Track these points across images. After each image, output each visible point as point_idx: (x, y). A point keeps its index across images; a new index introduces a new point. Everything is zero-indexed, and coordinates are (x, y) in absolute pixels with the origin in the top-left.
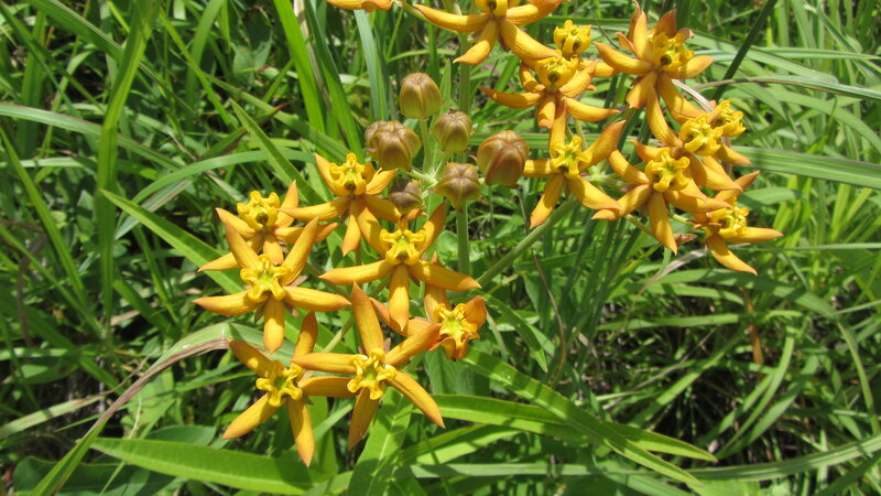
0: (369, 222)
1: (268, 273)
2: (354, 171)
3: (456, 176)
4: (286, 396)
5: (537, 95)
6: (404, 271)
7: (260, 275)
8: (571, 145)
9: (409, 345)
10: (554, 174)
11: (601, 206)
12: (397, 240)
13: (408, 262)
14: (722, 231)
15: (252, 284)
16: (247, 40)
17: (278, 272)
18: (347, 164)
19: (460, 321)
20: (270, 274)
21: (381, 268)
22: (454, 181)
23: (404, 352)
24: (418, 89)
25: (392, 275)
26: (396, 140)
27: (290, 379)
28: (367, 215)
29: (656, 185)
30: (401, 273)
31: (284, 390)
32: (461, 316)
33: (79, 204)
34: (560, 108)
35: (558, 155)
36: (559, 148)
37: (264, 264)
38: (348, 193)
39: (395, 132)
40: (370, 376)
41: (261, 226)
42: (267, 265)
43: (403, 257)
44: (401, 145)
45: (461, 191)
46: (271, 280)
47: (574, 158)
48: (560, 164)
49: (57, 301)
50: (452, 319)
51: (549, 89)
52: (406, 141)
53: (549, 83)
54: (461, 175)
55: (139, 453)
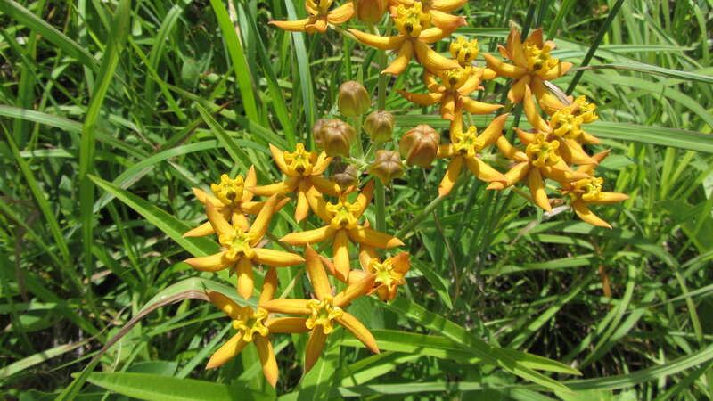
0: (317, 197)
1: (240, 238)
2: (303, 157)
3: (385, 161)
4: (256, 334)
5: (440, 95)
6: (344, 234)
7: (234, 240)
8: (468, 133)
9: (352, 290)
10: (455, 155)
11: (492, 179)
12: (340, 210)
13: (348, 227)
14: (584, 196)
15: (229, 247)
16: (193, 52)
17: (248, 237)
18: (297, 152)
19: (389, 271)
20: (242, 239)
21: (327, 231)
22: (384, 164)
23: (347, 296)
24: (352, 93)
25: (334, 237)
26: (339, 133)
27: (259, 320)
28: (314, 192)
29: (534, 162)
30: (343, 235)
31: (255, 329)
32: (390, 268)
33: (60, 187)
34: (458, 104)
35: (458, 141)
36: (459, 135)
37: (237, 231)
38: (298, 174)
39: (337, 127)
40: (323, 316)
41: (230, 201)
42: (240, 232)
43: (344, 223)
44: (343, 138)
45: (390, 171)
46: (243, 243)
47: (471, 143)
48: (461, 148)
49: (45, 264)
50: (383, 270)
51: (449, 91)
52: (346, 134)
53: (449, 86)
54: (389, 159)
55: (120, 384)
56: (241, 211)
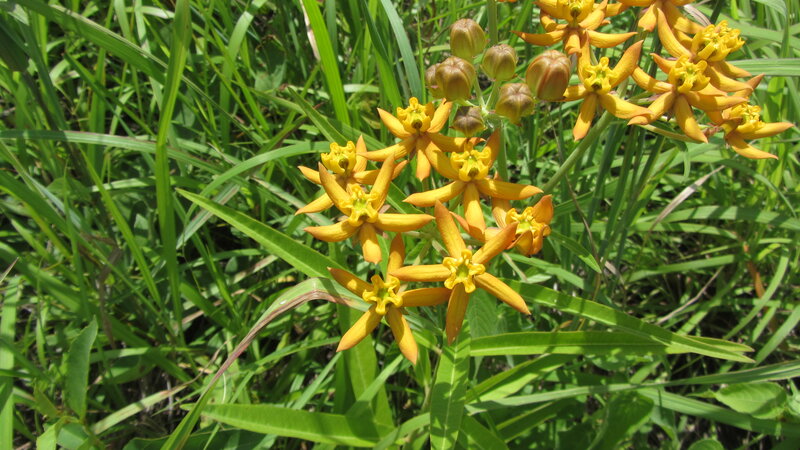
0: (435, 151)
1: (361, 200)
2: (418, 111)
3: (513, 94)
4: (389, 305)
5: (562, 32)
6: (471, 187)
7: (354, 203)
8: (600, 65)
9: (489, 247)
10: (587, 95)
11: (633, 115)
12: (467, 159)
13: (478, 178)
14: (740, 127)
15: (350, 211)
17: (369, 198)
18: (411, 107)
19: (529, 222)
20: (363, 202)
21: (453, 188)
22: (511, 98)
23: (486, 253)
24: (466, 30)
25: (463, 194)
26: (457, 71)
27: (390, 289)
28: (432, 147)
29: (680, 88)
30: (472, 190)
31: (387, 298)
32: (530, 217)
34: (583, 39)
35: (589, 76)
36: (591, 69)
37: (357, 193)
38: (415, 131)
39: (455, 65)
40: (462, 274)
42: (360, 194)
43: (473, 173)
44: (463, 75)
45: (519, 105)
46: (365, 206)
47: (604, 76)
48: (593, 83)
50: (522, 221)
51: (572, 25)
52: (466, 71)
53: (571, 19)
54: (517, 92)
56: (354, 181)
